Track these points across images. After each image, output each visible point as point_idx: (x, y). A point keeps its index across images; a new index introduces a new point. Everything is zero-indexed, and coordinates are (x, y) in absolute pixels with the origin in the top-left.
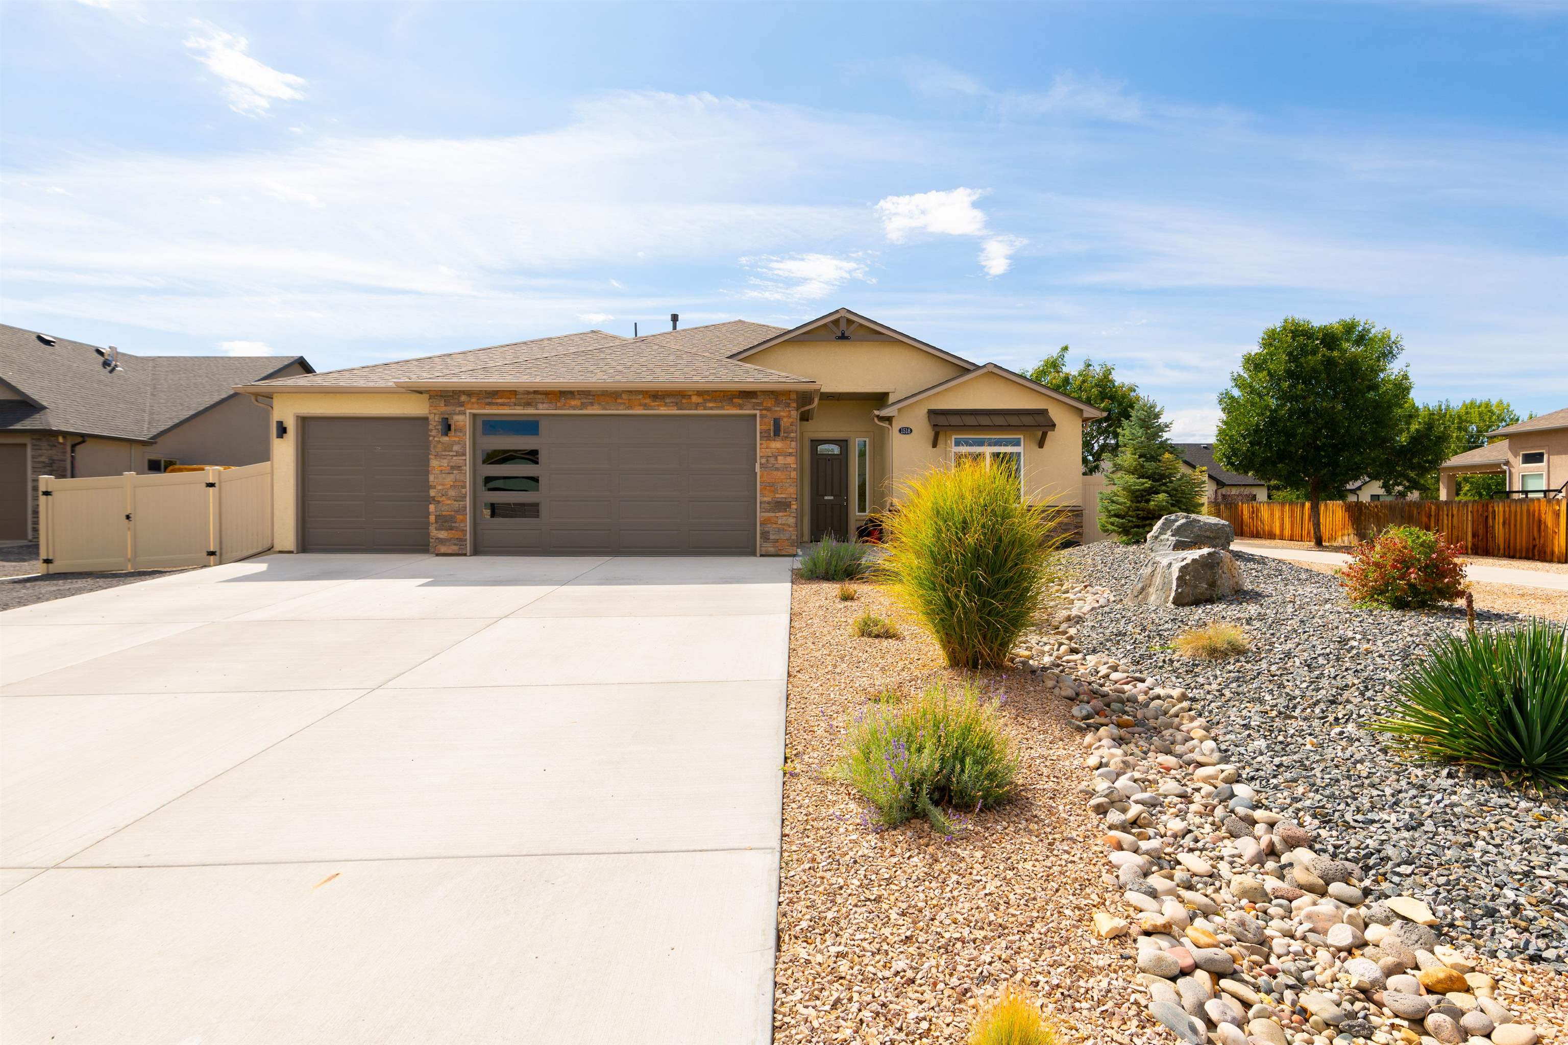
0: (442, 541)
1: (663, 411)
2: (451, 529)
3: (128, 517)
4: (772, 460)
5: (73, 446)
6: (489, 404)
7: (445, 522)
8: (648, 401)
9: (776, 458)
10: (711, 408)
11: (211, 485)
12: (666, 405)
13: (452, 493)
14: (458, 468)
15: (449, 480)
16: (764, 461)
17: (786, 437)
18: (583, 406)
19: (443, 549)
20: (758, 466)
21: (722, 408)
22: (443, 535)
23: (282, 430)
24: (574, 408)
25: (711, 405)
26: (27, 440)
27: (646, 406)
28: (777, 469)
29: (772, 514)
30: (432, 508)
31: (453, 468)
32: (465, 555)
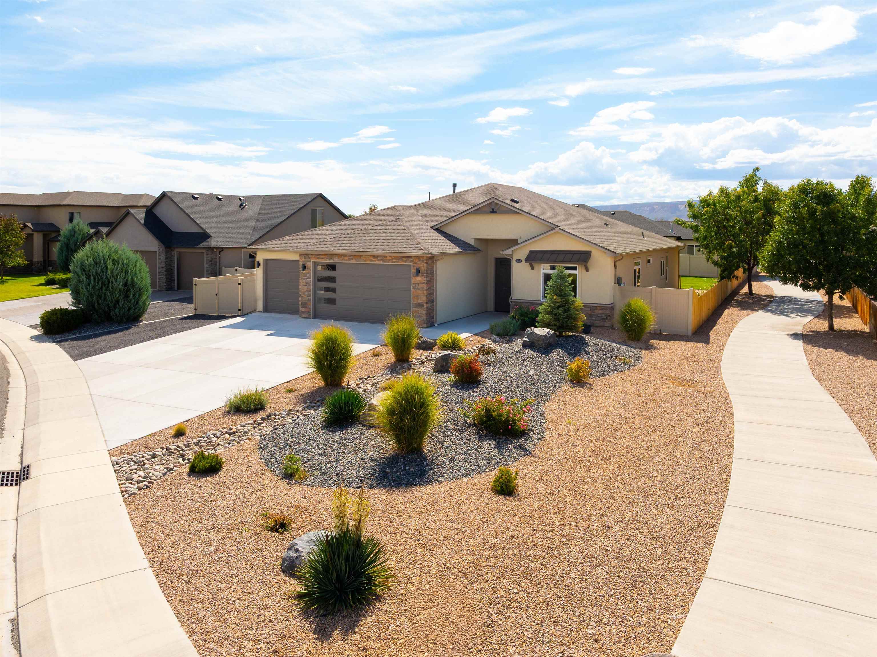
0: (303, 312)
1: (377, 262)
2: (306, 307)
3: (216, 295)
4: (417, 285)
5: (220, 252)
6: (318, 258)
7: (305, 305)
8: (372, 258)
9: (418, 284)
10: (394, 262)
11: (240, 284)
12: (378, 260)
13: (306, 293)
14: (308, 283)
15: (305, 288)
16: (414, 285)
17: (423, 276)
18: (349, 260)
19: (303, 316)
20: (412, 288)
21: (398, 262)
22: (303, 310)
23: (259, 264)
24: (346, 260)
25: (394, 260)
26: (204, 251)
27: (371, 261)
28: (419, 289)
29: (416, 309)
30: (300, 299)
31: (307, 283)
32: (310, 318)
